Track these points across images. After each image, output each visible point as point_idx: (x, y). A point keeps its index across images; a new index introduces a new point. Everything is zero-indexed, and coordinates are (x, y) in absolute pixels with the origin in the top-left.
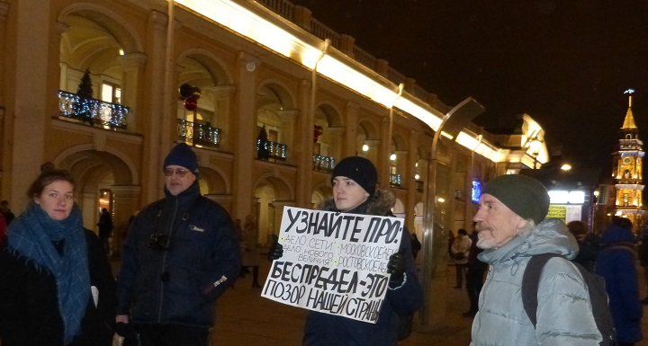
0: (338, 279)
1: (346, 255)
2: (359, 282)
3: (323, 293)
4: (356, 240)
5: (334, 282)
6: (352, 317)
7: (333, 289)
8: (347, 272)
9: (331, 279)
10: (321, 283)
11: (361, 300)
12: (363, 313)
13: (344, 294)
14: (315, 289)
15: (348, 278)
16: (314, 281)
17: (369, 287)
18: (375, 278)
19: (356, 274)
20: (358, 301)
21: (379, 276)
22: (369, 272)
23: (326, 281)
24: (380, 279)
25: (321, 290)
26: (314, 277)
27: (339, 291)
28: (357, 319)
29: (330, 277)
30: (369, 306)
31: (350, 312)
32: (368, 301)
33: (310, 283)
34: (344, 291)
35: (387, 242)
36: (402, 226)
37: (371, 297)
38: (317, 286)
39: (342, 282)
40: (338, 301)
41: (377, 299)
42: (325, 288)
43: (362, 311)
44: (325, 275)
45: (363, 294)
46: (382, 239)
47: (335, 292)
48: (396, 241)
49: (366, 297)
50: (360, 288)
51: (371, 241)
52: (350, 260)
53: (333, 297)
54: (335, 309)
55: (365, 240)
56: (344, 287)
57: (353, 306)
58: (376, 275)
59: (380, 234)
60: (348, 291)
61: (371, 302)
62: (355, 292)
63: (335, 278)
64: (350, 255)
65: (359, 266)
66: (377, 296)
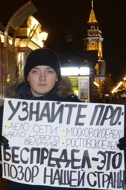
0: (69, 158)
1: (73, 137)
2: (91, 159)
3: (57, 171)
4: (82, 124)
5: (66, 160)
7: (67, 166)
8: (78, 151)
9: (63, 158)
10: (53, 162)
11: (99, 173)
12: (106, 184)
13: (80, 170)
14: (49, 169)
15: (79, 156)
16: (46, 161)
17: (103, 162)
18: (107, 155)
19: (86, 152)
20: (97, 174)
21: (110, 153)
22: (99, 150)
23: (58, 160)
24: (112, 155)
25: (55, 169)
26: (46, 158)
27: (73, 167)
28: (101, 188)
29: (61, 157)
30: (110, 177)
31: (92, 184)
32: (108, 173)
33: (42, 163)
34: (78, 167)
35: (112, 124)
36: (123, 111)
37: (108, 169)
38: (49, 165)
39: (73, 160)
40: (75, 176)
41: (117, 171)
42: (59, 166)
43: (103, 182)
44: (56, 155)
45: (99, 168)
46: (107, 122)
47: (69, 168)
48: (120, 123)
49: (104, 170)
50: (94, 163)
51: (97, 124)
53: (69, 174)
54: (74, 183)
55: (91, 124)
56: (76, 164)
57: (93, 179)
58: (106, 152)
59: (105, 118)
60: (83, 166)
61: (111, 173)
62: (89, 166)
63: (66, 157)
64: (77, 137)
65: (89, 146)
66: (114, 167)
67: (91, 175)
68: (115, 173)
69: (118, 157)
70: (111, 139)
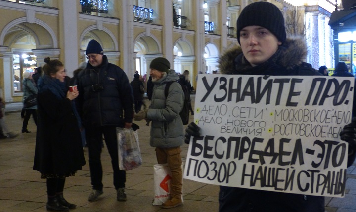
0: (277, 150)
1: (283, 122)
2: (304, 150)
3: (260, 168)
4: (295, 104)
5: (272, 154)
6: (308, 193)
7: (273, 162)
8: (288, 141)
9: (269, 151)
10: (255, 156)
11: (313, 172)
12: (321, 188)
13: (289, 166)
14: (249, 165)
15: (289, 147)
16: (246, 155)
17: (321, 156)
18: (326, 145)
19: (298, 143)
20: (310, 173)
21: (331, 143)
22: (315, 139)
23: (262, 154)
24: (334, 147)
25: (257, 165)
26: (246, 150)
27: (281, 163)
28: (315, 194)
29: (267, 149)
30: (327, 179)
31: (303, 187)
32: (325, 173)
33: (241, 157)
34: (287, 163)
35: (335, 103)
36: (352, 85)
37: (326, 166)
38: (251, 160)
39: (282, 153)
40: (282, 175)
41: (337, 169)
42: (263, 162)
43: (318, 185)
44: (260, 147)
45: (315, 165)
46: (329, 101)
47: (276, 165)
48: (347, 103)
49: (320, 168)
50: (308, 158)
51: (315, 103)
52: (289, 127)
53: (274, 172)
54: (281, 185)
55: (307, 103)
56: (286, 159)
57: (305, 180)
58: (326, 142)
59: (326, 96)
60: (293, 162)
61: (329, 173)
62: (302, 162)
63: (272, 149)
64: (288, 122)
65: (302, 132)
66: (335, 165)
67: (303, 175)
68: (334, 173)
69: (340, 149)
70: (334, 124)
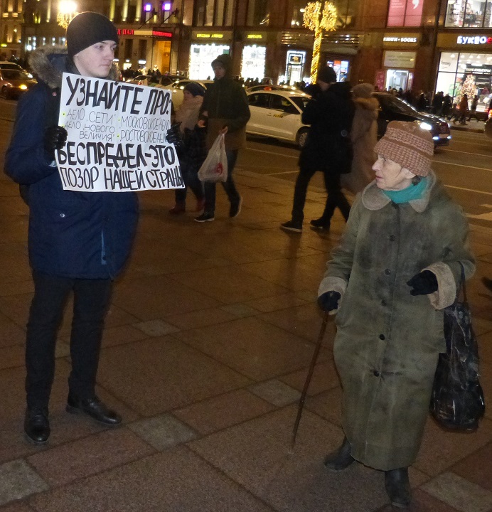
0: (125, 155)
1: (128, 128)
2: (144, 155)
3: (116, 171)
4: (137, 112)
5: (122, 158)
6: (157, 188)
7: (124, 165)
8: (131, 146)
9: (119, 156)
10: (111, 161)
11: (155, 171)
12: (166, 182)
13: (136, 169)
14: (108, 169)
15: (133, 152)
16: (104, 159)
17: (156, 158)
18: (158, 149)
19: (139, 147)
20: (153, 172)
21: (160, 147)
22: (150, 144)
23: (115, 158)
24: (163, 150)
25: (114, 168)
26: (103, 155)
27: (130, 166)
28: (163, 188)
29: (118, 153)
30: (168, 175)
31: (153, 184)
33: (100, 163)
34: (134, 166)
35: (162, 113)
36: (171, 98)
37: (163, 166)
38: (108, 165)
39: (129, 157)
40: (133, 177)
41: (173, 166)
42: (117, 166)
43: (163, 181)
44: (113, 151)
45: (155, 166)
46: (158, 110)
47: (126, 168)
48: (167, 113)
49: (159, 167)
50: (150, 161)
51: (151, 113)
52: (132, 133)
53: (127, 174)
54: (134, 185)
55: (146, 112)
56: (133, 162)
57: (152, 178)
58: (157, 146)
59: (157, 106)
60: (138, 164)
61: (167, 170)
62: (145, 164)
63: (122, 154)
64: (132, 128)
65: (142, 139)
66: (170, 163)
67: (149, 174)
68: (171, 169)
69: (169, 151)
70: (159, 131)
